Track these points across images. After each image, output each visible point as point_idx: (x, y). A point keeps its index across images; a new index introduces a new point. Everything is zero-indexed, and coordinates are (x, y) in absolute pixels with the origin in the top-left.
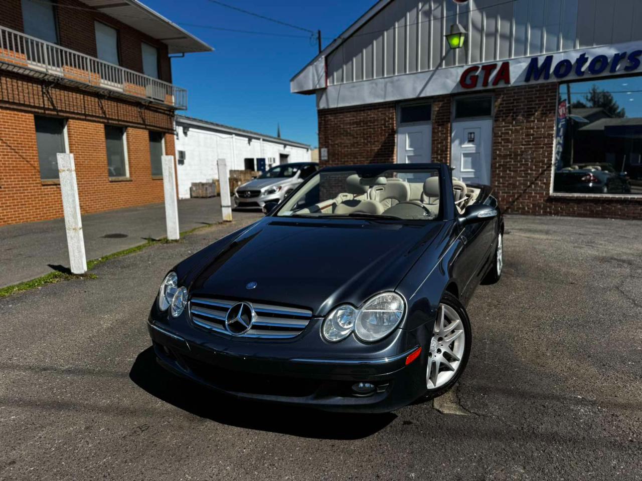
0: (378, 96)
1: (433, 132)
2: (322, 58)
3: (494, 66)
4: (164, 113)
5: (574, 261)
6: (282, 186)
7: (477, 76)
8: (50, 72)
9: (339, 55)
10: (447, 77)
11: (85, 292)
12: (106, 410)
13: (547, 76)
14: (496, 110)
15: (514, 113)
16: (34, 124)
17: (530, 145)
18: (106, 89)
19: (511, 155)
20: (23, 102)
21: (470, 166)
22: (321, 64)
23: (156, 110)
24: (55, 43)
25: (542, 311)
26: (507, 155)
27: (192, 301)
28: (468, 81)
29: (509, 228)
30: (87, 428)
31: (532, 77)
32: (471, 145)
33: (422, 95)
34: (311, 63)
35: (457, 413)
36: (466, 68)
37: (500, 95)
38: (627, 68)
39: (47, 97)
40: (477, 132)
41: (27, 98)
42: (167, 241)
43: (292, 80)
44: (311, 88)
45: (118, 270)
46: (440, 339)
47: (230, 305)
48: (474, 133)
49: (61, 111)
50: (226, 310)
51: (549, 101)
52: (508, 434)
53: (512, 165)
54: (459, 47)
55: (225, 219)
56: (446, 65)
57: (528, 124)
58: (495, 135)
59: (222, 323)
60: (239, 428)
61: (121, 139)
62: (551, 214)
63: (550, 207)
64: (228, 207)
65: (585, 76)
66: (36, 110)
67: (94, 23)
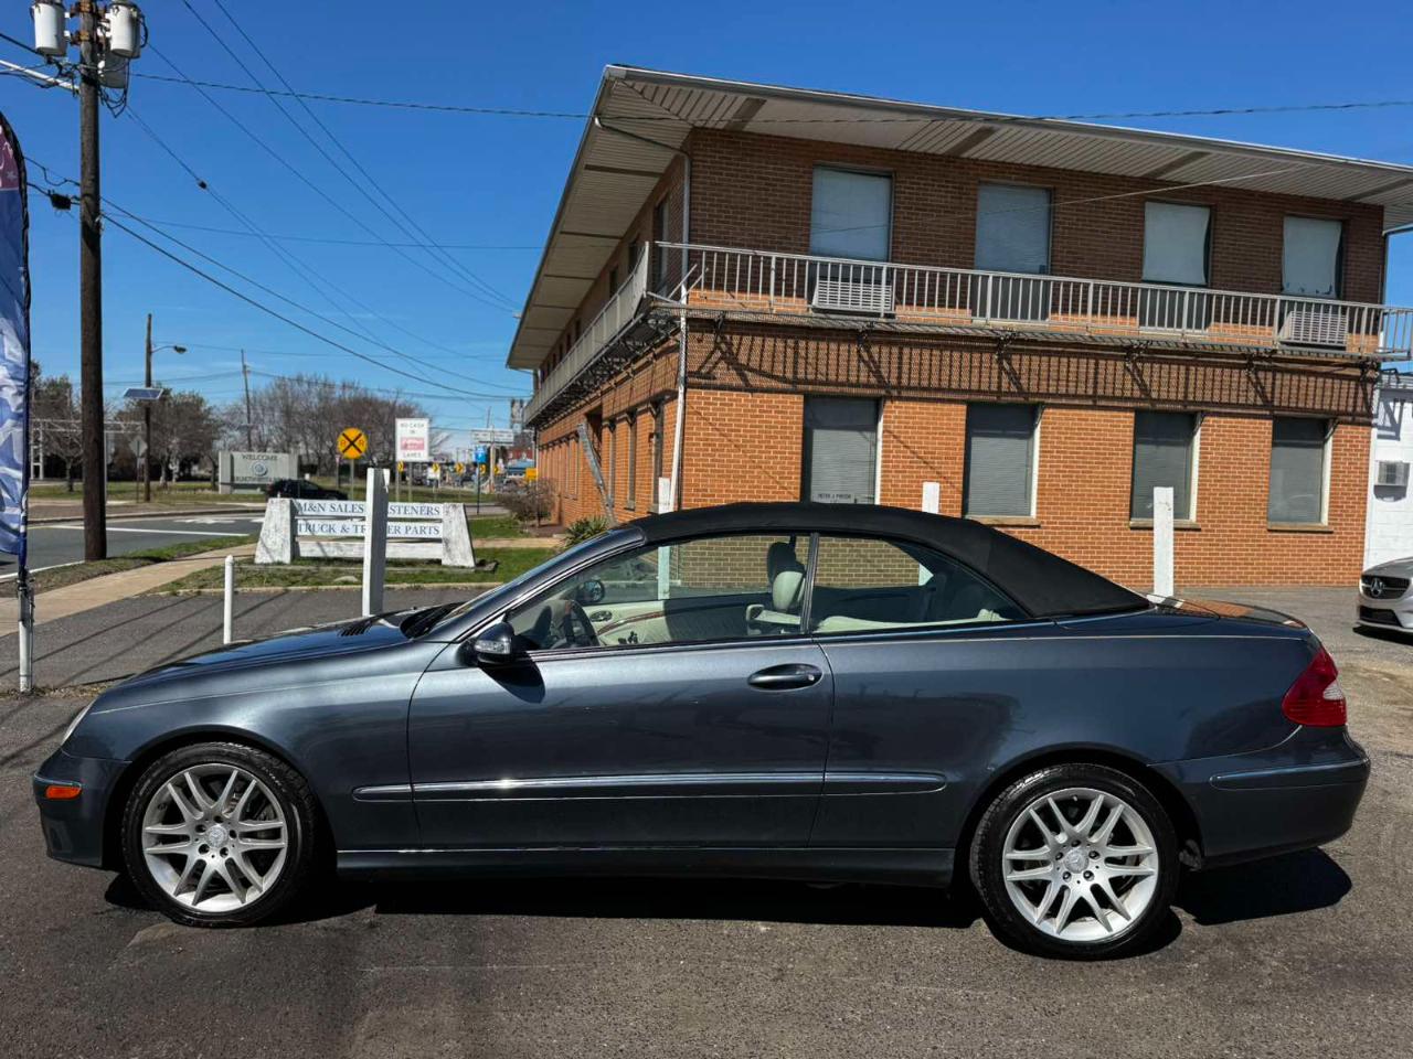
16: (965, 418)
24: (1042, 271)
39: (1007, 372)
46: (233, 834)
49: (1037, 395)
61: (1188, 442)
66: (973, 397)
67: (1144, 207)
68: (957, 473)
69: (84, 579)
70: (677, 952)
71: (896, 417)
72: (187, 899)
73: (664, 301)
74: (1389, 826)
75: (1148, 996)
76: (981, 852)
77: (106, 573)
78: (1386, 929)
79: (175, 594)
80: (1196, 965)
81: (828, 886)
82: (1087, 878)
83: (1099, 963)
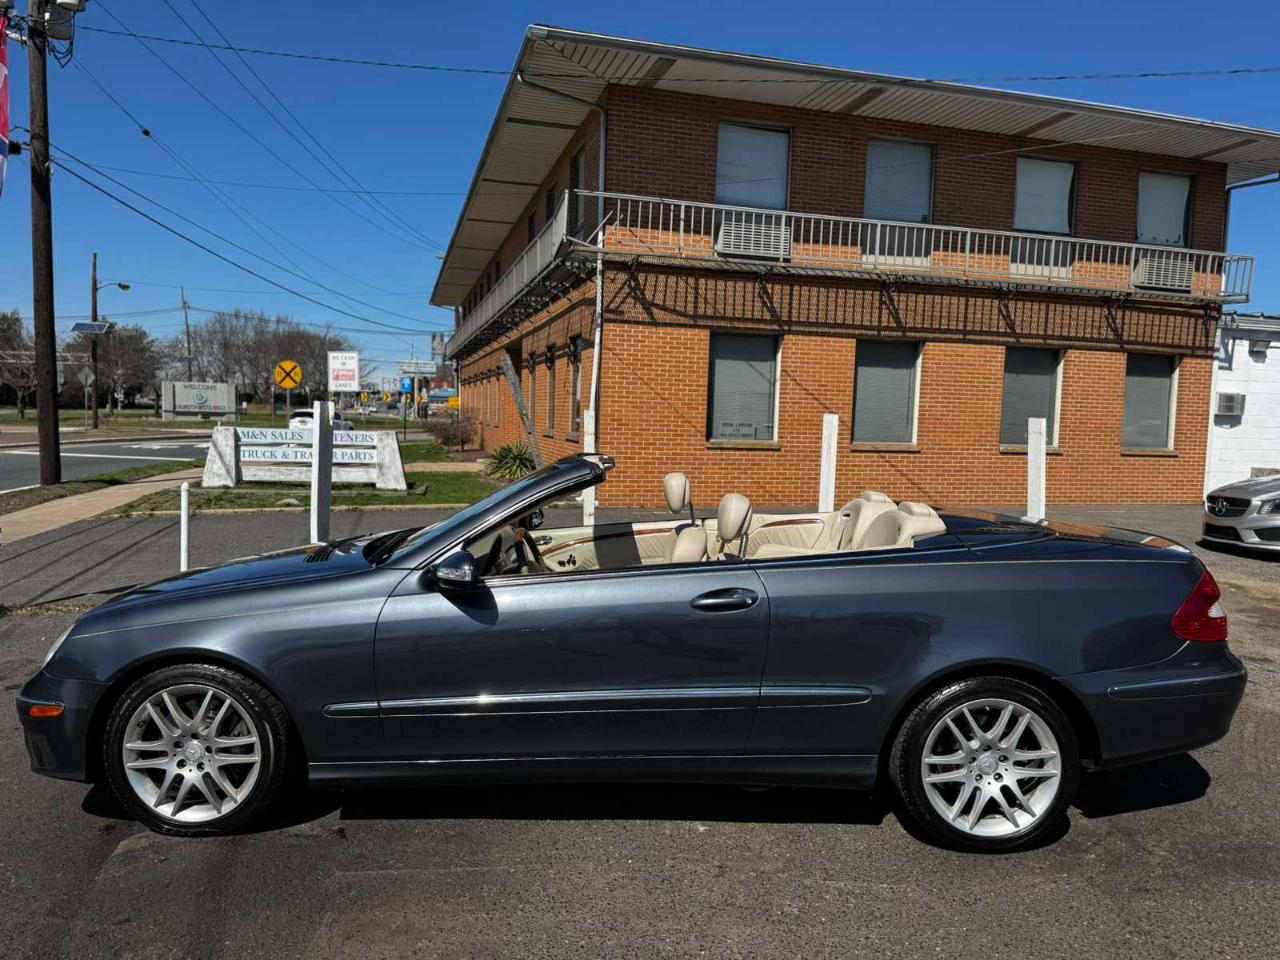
4: (1185, 314)
16: (854, 353)
23: (1163, 309)
24: (925, 220)
39: (888, 309)
49: (914, 329)
61: (1053, 371)
66: (864, 332)
67: (1015, 162)
68: (847, 404)
69: (40, 503)
70: (624, 852)
71: (793, 353)
72: (166, 810)
73: (582, 246)
74: (1250, 726)
75: (1054, 885)
76: (902, 757)
77: (61, 497)
78: (1257, 820)
79: (128, 516)
80: (1093, 856)
81: (761, 790)
82: (996, 779)
83: (1007, 856)
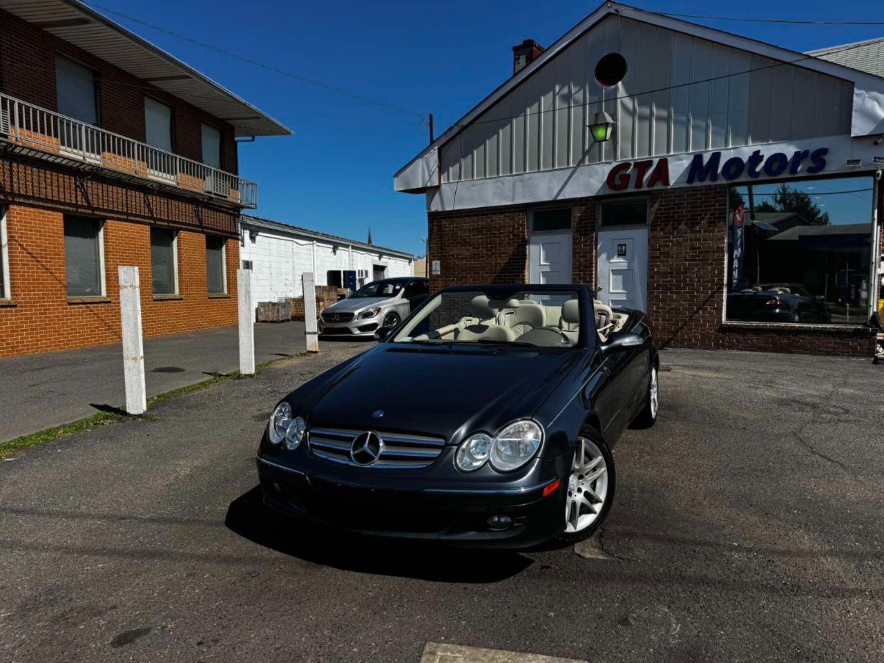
0: (505, 198)
1: (574, 243)
2: (435, 150)
3: (650, 163)
4: (226, 213)
5: (747, 404)
6: (382, 307)
7: (628, 174)
8: (88, 160)
9: (456, 146)
10: (591, 176)
11: (148, 435)
12: (206, 558)
13: (714, 177)
14: (652, 218)
15: (674, 221)
16: (63, 225)
17: (696, 260)
18: (156, 182)
19: (673, 273)
20: (50, 198)
21: (621, 287)
22: (433, 156)
23: (218, 209)
24: (94, 125)
25: (703, 458)
26: (669, 273)
27: (311, 431)
28: (618, 182)
29: (671, 364)
30: (189, 575)
31: (696, 178)
32: (621, 260)
33: (560, 198)
34: (420, 156)
35: (600, 557)
36: (614, 164)
37: (658, 199)
38: (809, 170)
39: (81, 191)
40: (628, 243)
41: (57, 193)
42: (238, 376)
43: (397, 175)
44: (419, 184)
45: (183, 410)
46: (581, 477)
47: (355, 434)
48: (625, 245)
49: (98, 209)
50: (350, 440)
51: (717, 207)
52: (653, 576)
53: (674, 285)
54: (605, 140)
55: (309, 349)
56: (590, 161)
57: (693, 235)
58: (652, 248)
59: (347, 454)
60: (360, 574)
61: (170, 245)
62: (724, 347)
63: (723, 339)
64: (314, 333)
65: (760, 178)
66: (67, 208)
67: (144, 99)
68: (62, 266)
71: (18, 221)
